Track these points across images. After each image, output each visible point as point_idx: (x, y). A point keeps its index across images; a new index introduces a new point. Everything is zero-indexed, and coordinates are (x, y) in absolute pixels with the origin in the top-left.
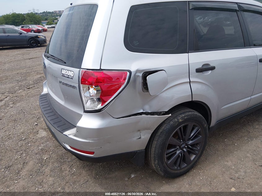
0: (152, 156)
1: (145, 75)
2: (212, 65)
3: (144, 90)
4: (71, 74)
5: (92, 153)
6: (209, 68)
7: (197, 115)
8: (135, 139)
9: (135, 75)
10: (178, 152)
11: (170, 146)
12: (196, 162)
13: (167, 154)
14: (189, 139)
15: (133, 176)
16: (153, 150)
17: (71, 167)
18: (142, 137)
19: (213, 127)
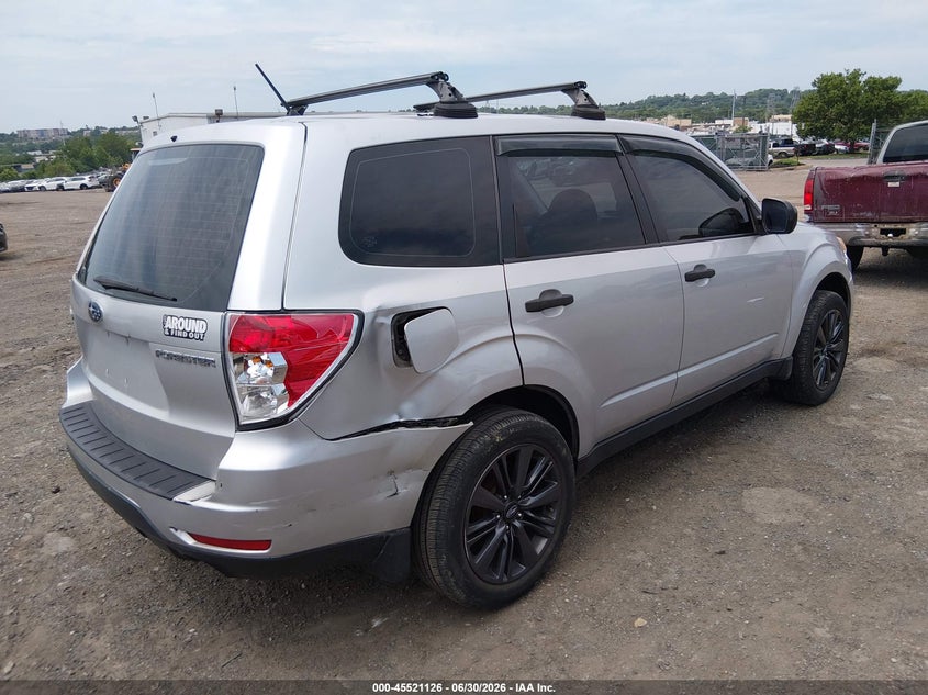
0: (431, 544)
1: (398, 321)
2: (564, 292)
3: (399, 361)
4: (198, 327)
5: (265, 544)
6: (558, 300)
7: (540, 423)
8: (381, 497)
9: (373, 321)
10: (499, 531)
11: (478, 513)
12: (551, 557)
13: (469, 537)
14: (526, 494)
15: (376, 623)
16: (432, 524)
17: (179, 626)
18: (402, 491)
19: (586, 459)
